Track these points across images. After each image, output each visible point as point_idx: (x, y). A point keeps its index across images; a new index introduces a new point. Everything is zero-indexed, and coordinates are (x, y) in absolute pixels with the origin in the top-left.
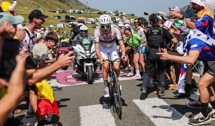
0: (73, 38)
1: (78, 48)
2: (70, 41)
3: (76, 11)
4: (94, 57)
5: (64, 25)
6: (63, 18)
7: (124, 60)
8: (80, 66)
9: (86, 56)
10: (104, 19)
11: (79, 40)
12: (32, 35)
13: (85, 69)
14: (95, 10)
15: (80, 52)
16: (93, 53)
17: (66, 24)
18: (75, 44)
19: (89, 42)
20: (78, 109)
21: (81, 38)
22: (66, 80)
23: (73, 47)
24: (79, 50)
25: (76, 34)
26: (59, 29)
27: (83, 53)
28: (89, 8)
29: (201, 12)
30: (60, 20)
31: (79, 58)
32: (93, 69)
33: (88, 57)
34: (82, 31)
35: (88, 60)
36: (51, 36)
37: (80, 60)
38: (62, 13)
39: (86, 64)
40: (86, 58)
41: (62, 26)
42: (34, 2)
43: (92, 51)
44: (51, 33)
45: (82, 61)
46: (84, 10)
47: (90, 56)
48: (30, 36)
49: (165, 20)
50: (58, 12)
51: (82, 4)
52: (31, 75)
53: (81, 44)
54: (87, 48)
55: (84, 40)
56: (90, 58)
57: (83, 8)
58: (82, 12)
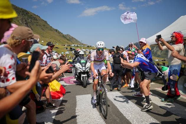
0: (75, 59)
1: (78, 65)
2: (73, 61)
3: (76, 45)
4: (88, 70)
5: (69, 52)
6: (69, 49)
7: (111, 75)
8: (79, 76)
9: (83, 70)
10: (101, 44)
11: (79, 60)
12: (48, 55)
13: (82, 78)
14: (86, 45)
15: (79, 68)
16: (87, 68)
17: (70, 52)
18: (76, 63)
19: (85, 62)
20: (75, 97)
21: (80, 59)
22: (69, 82)
23: (75, 64)
24: (79, 67)
25: (76, 57)
26: (67, 54)
27: (81, 68)
28: (82, 44)
29: (145, 46)
30: (67, 50)
31: (79, 71)
32: (87, 78)
33: (84, 71)
34: (80, 55)
35: (84, 73)
36: (62, 57)
37: (79, 73)
38: (68, 46)
39: (82, 75)
40: (83, 71)
41: (68, 53)
42: (54, 40)
43: (86, 67)
44: (63, 56)
45: (80, 73)
46: (80, 45)
47: (85, 70)
48: (47, 56)
49: (124, 50)
50: (66, 46)
51: (79, 42)
52: (51, 76)
53: (80, 62)
54: (84, 65)
55: (82, 60)
56: (85, 71)
57: (80, 43)
58: (79, 46)
